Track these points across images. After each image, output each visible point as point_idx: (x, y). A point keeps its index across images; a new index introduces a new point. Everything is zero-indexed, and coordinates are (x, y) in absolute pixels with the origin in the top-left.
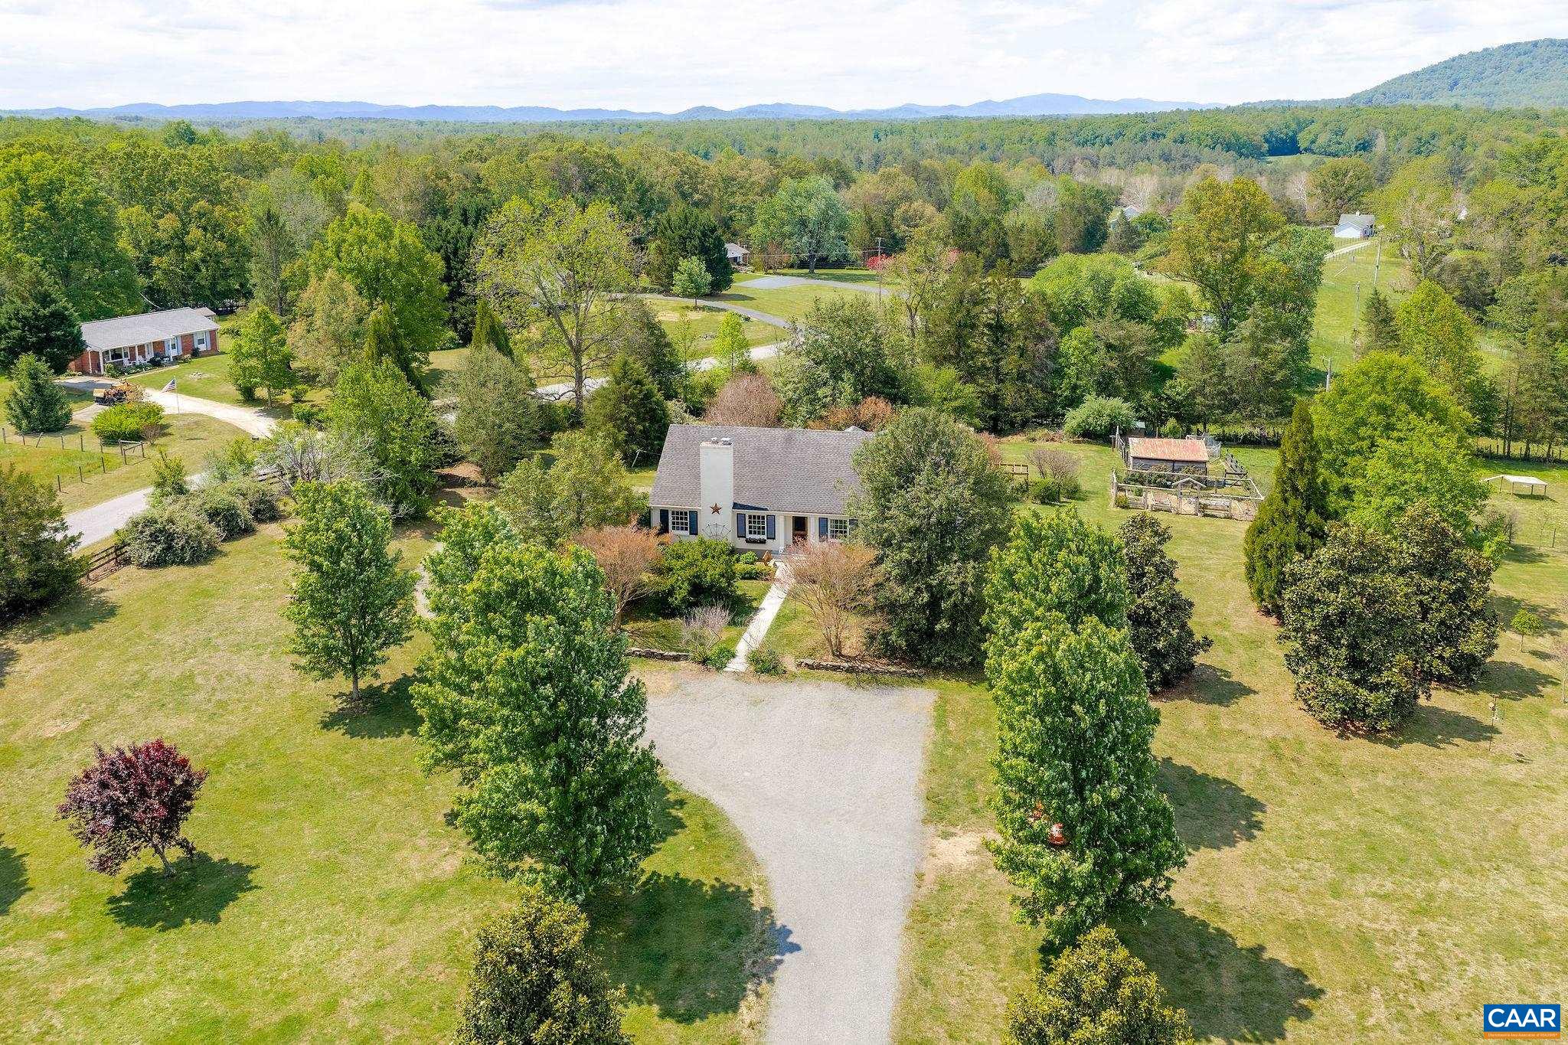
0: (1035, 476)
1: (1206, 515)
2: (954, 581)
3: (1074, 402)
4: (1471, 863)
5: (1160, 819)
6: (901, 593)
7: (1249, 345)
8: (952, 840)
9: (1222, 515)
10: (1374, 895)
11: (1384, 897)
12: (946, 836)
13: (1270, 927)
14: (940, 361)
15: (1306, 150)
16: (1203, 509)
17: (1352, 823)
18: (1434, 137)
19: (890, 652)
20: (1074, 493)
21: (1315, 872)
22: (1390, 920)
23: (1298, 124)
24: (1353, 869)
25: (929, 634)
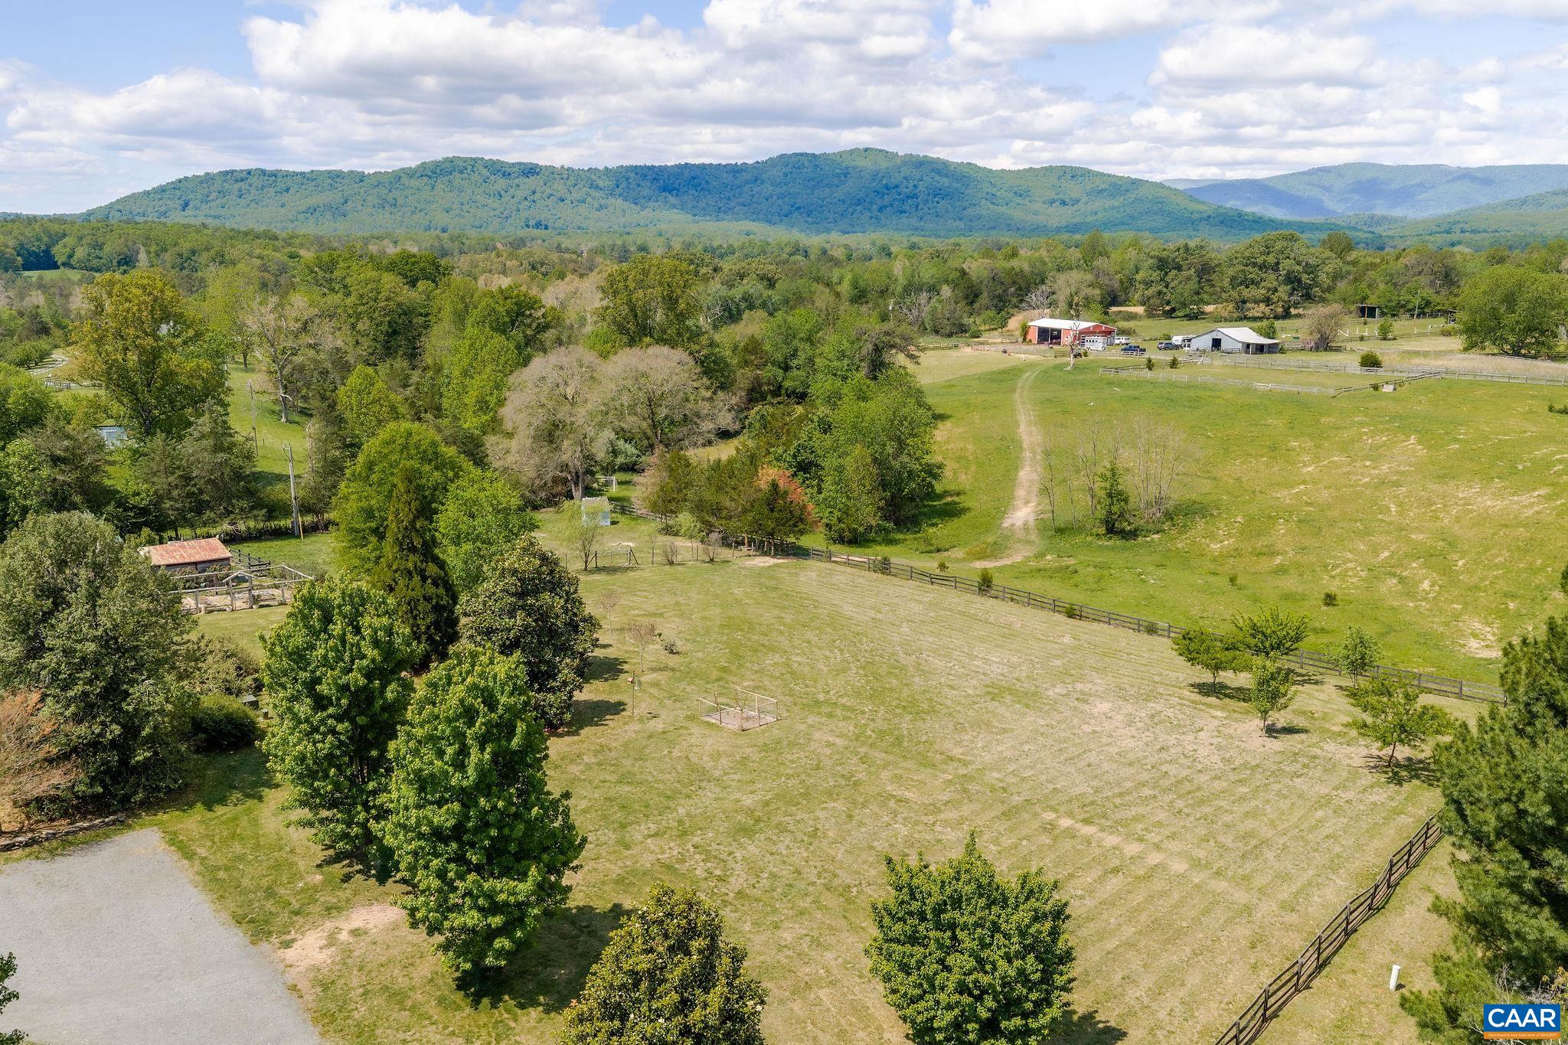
1: (262, 606)
4: (685, 791)
7: (211, 442)
8: (296, 945)
9: (276, 603)
10: (650, 836)
11: (656, 835)
12: (287, 945)
13: (606, 888)
15: (64, 264)
16: (257, 601)
17: (596, 796)
18: (194, 253)
21: (603, 839)
22: (671, 850)
23: (50, 237)
24: (623, 826)
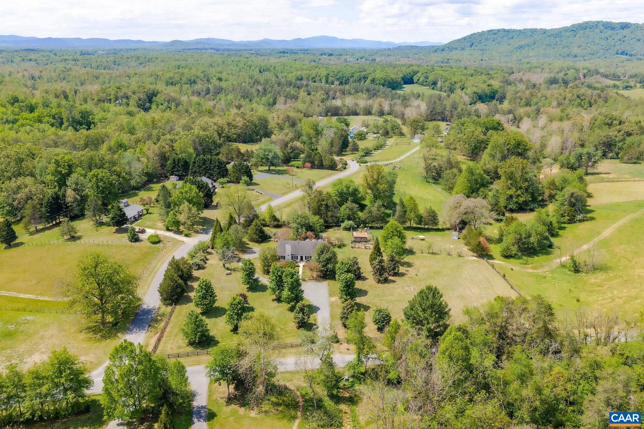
0: (337, 243)
2: (330, 267)
3: (343, 222)
5: (355, 292)
6: (323, 269)
8: (333, 298)
9: (368, 248)
13: (367, 303)
14: (315, 214)
15: (416, 82)
16: (366, 248)
19: (321, 277)
20: (344, 245)
23: (414, 73)
25: (326, 274)
